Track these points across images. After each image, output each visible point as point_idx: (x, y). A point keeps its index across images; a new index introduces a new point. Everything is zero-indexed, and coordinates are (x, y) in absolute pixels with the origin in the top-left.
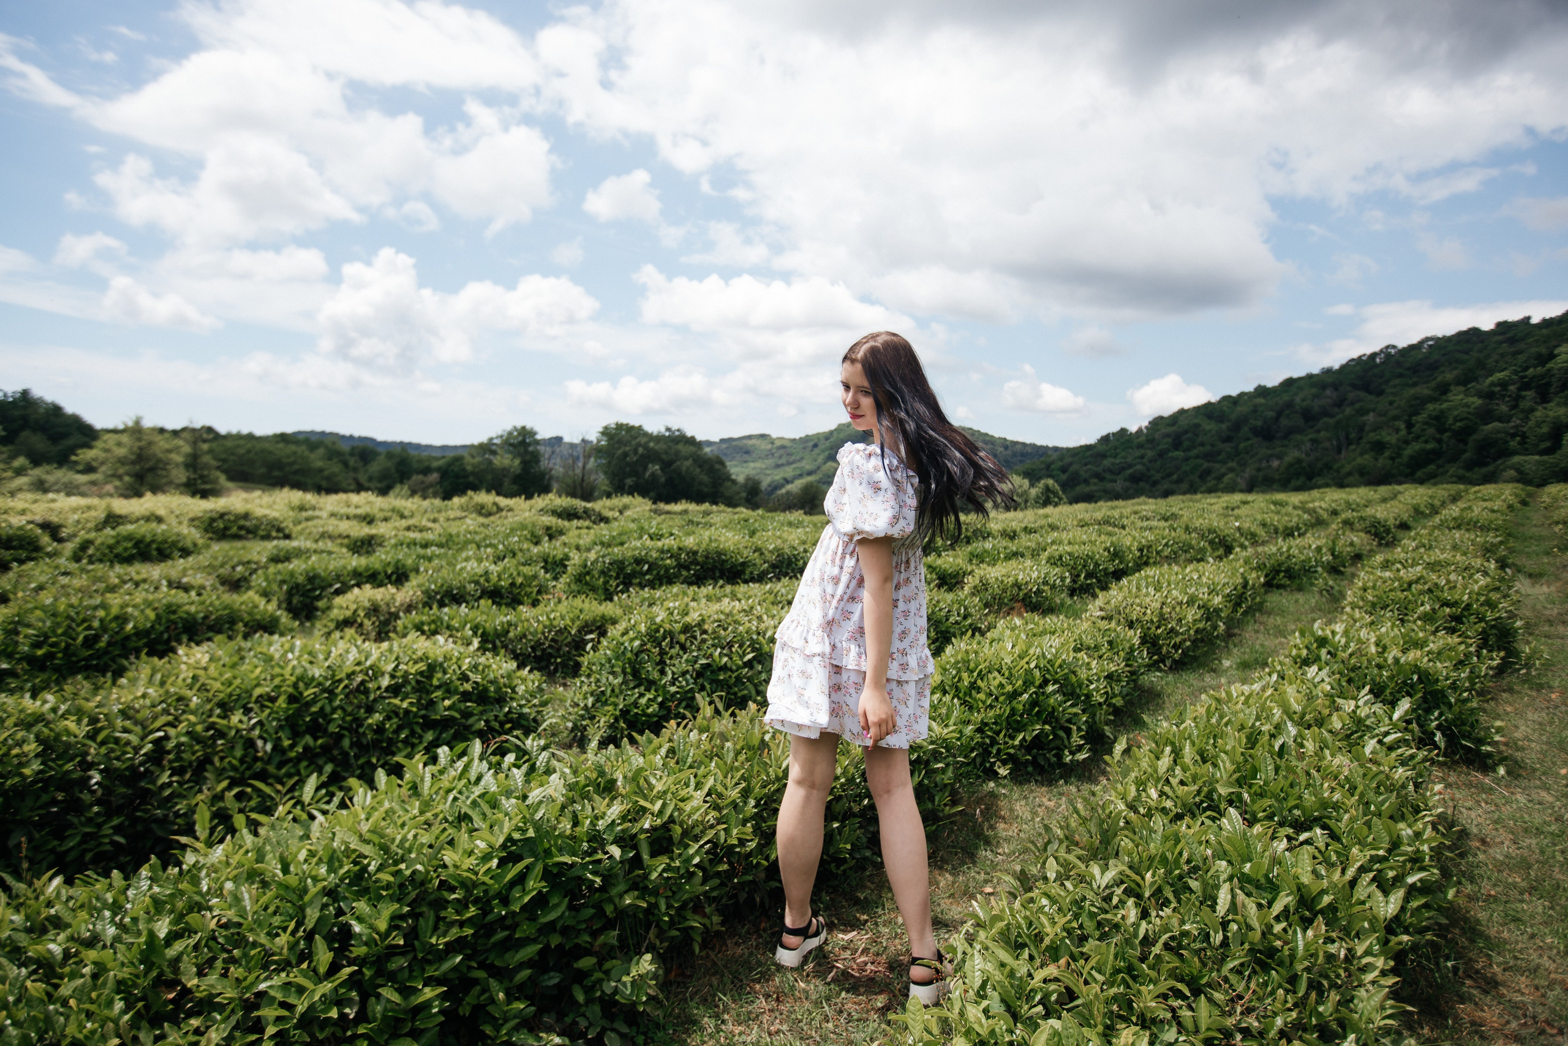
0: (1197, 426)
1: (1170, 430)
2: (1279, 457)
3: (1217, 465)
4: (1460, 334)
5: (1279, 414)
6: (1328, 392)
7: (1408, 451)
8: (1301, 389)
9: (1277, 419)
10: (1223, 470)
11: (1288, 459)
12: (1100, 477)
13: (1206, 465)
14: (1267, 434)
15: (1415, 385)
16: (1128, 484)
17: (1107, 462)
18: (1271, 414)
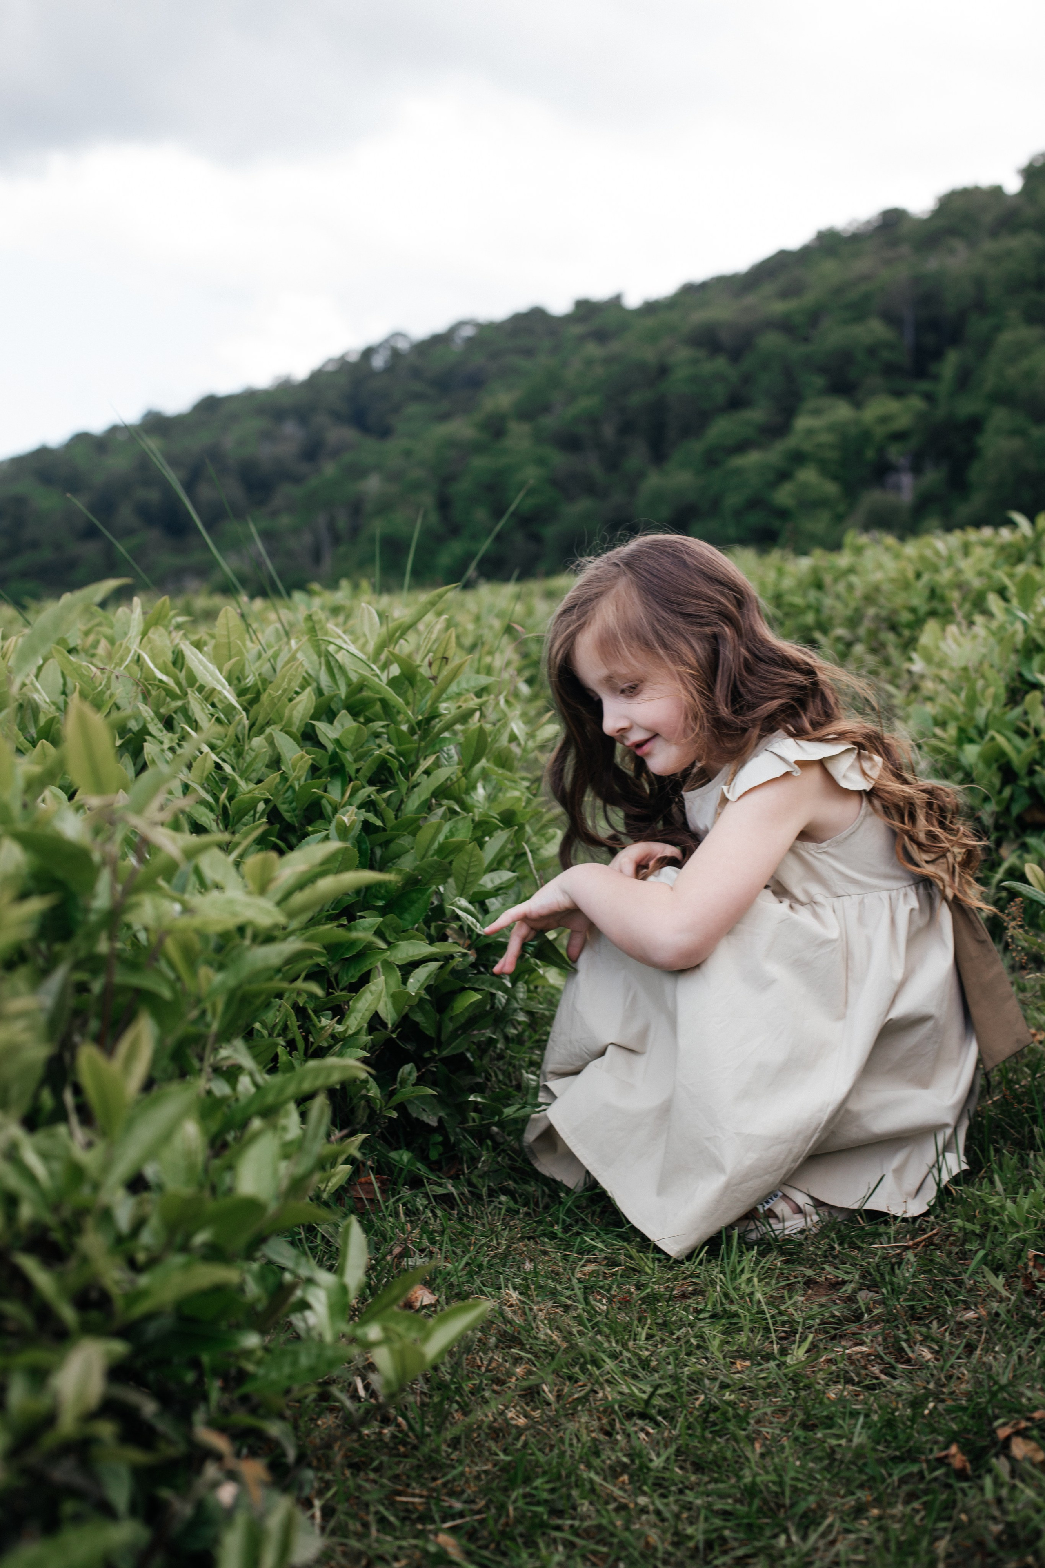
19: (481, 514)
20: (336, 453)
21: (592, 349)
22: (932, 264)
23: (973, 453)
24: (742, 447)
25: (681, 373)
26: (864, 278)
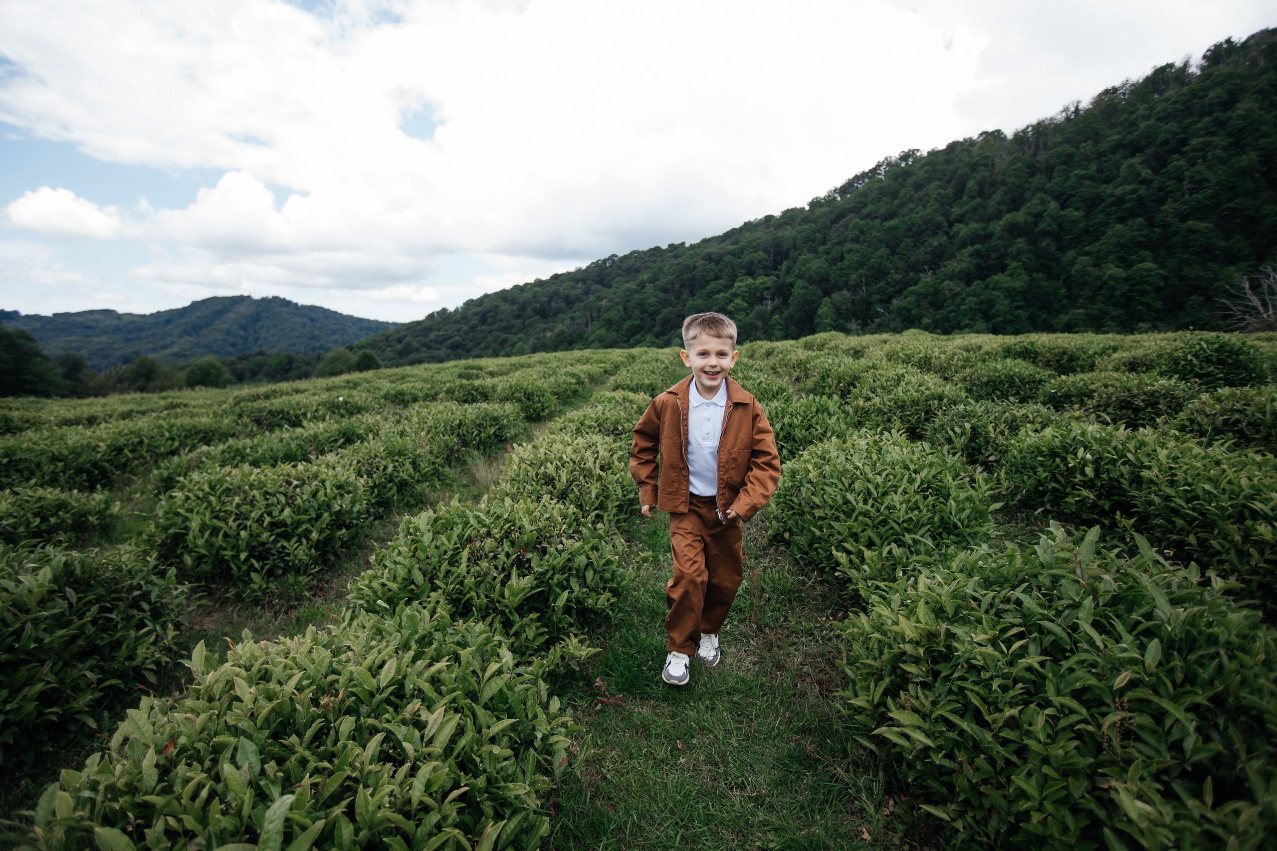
0: (497, 307)
1: (477, 309)
2: (551, 330)
3: (511, 336)
4: (651, 250)
5: (550, 299)
6: (580, 285)
7: (625, 326)
8: (563, 281)
9: (549, 302)
10: (515, 340)
11: (556, 331)
12: (430, 348)
13: (504, 336)
14: (544, 313)
15: (627, 282)
16: (449, 351)
17: (433, 335)
18: (545, 299)
19: (637, 312)
20: (594, 293)
21: (673, 261)
22: (780, 234)
23: (791, 294)
24: (718, 292)
25: (700, 268)
26: (758, 238)
